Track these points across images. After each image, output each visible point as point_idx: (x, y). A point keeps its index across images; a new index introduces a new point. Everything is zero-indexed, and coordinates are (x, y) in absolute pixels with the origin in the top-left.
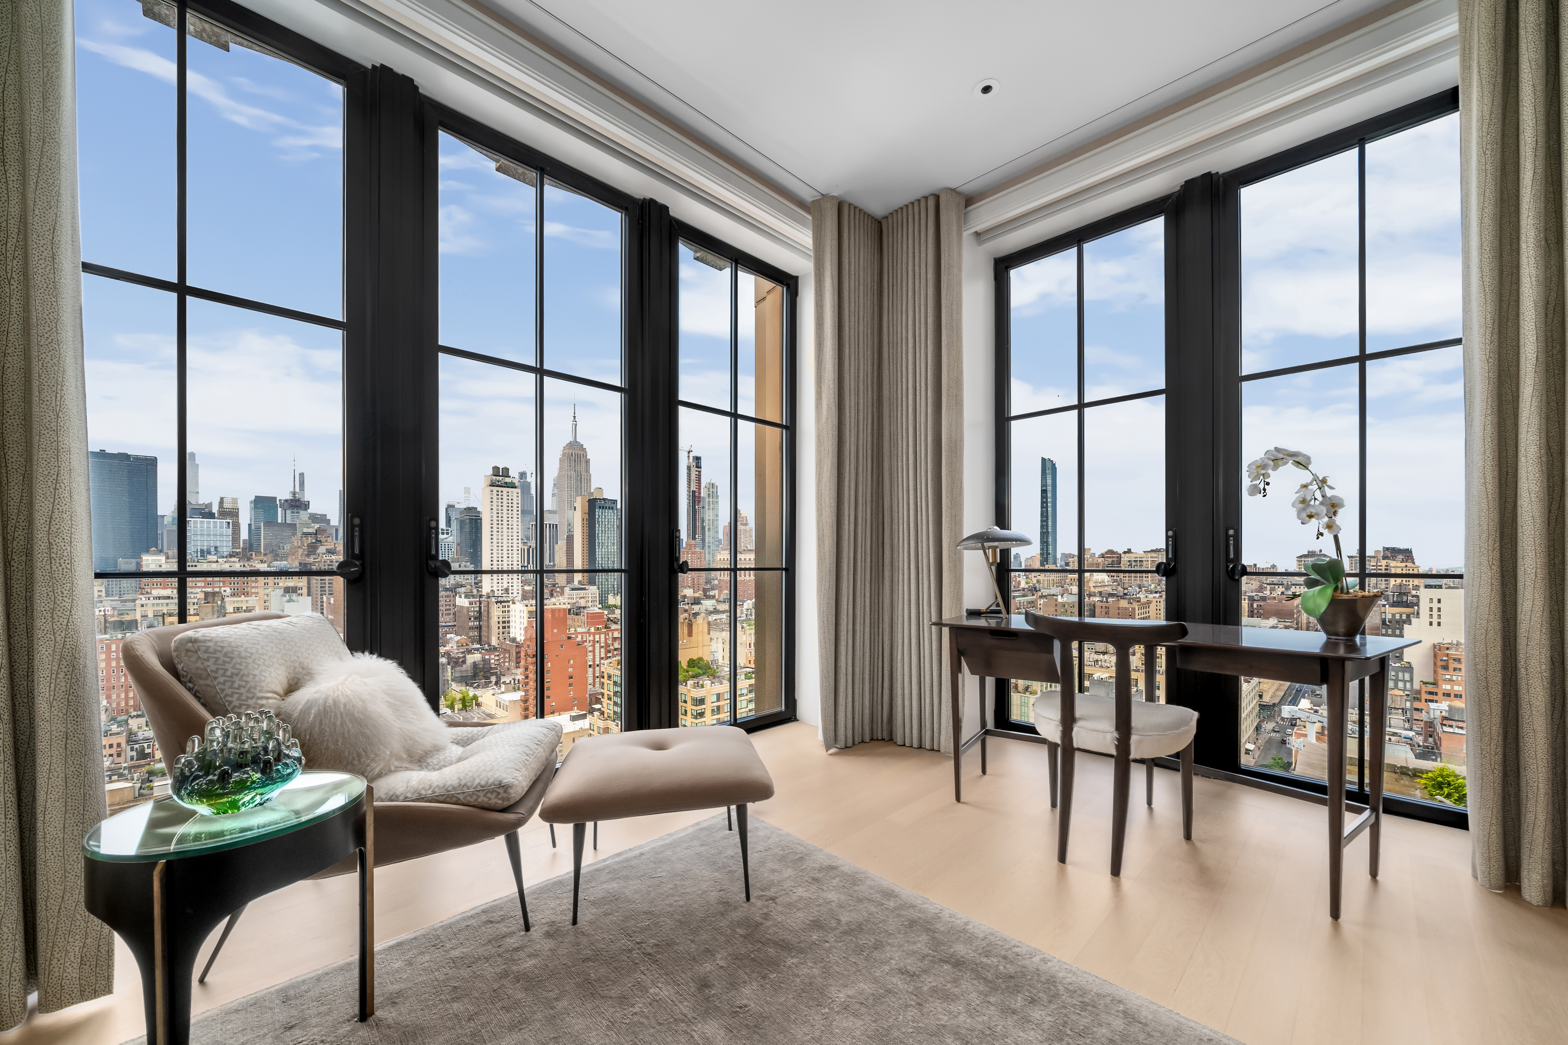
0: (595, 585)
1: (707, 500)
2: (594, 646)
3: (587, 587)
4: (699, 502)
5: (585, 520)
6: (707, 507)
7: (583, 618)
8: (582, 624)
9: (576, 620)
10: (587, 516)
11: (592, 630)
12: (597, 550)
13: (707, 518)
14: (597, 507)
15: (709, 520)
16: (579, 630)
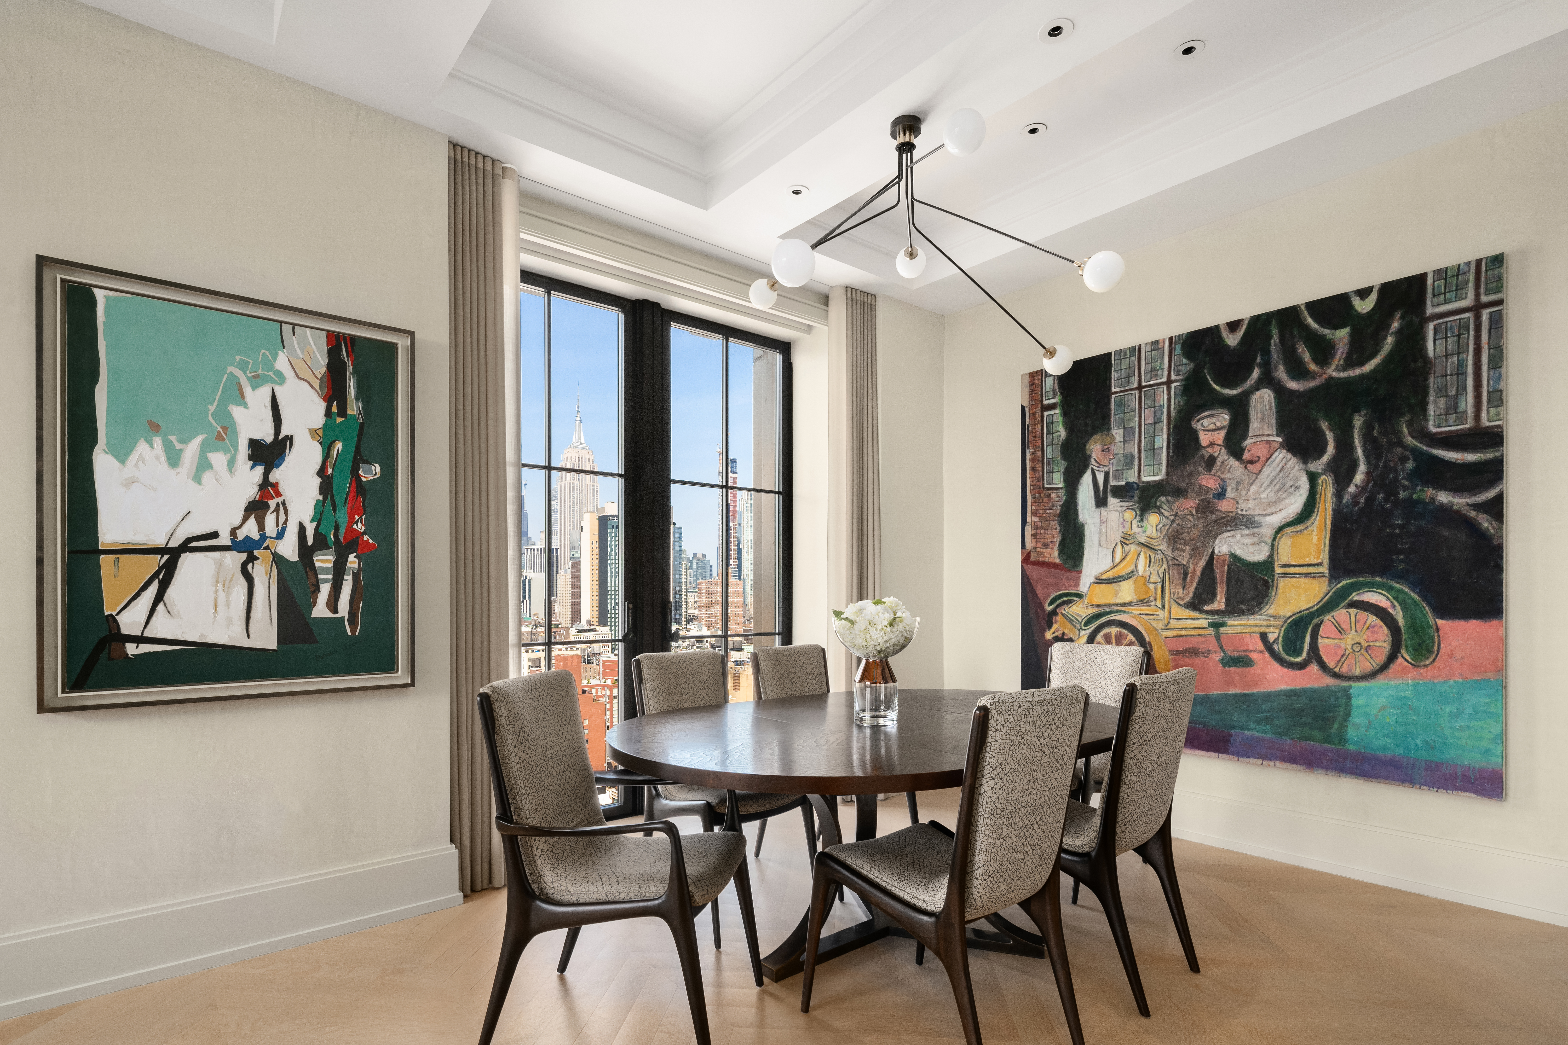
0: (607, 626)
1: (744, 515)
2: (611, 703)
3: (597, 628)
4: (734, 517)
5: (595, 543)
6: (744, 524)
7: (595, 667)
8: (596, 675)
9: (588, 669)
10: (597, 538)
11: (609, 682)
12: (609, 581)
13: (744, 538)
14: (610, 526)
15: (747, 541)
16: (593, 682)
